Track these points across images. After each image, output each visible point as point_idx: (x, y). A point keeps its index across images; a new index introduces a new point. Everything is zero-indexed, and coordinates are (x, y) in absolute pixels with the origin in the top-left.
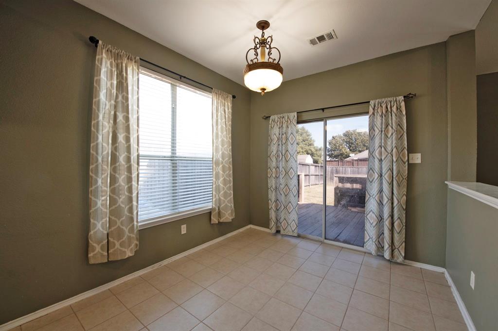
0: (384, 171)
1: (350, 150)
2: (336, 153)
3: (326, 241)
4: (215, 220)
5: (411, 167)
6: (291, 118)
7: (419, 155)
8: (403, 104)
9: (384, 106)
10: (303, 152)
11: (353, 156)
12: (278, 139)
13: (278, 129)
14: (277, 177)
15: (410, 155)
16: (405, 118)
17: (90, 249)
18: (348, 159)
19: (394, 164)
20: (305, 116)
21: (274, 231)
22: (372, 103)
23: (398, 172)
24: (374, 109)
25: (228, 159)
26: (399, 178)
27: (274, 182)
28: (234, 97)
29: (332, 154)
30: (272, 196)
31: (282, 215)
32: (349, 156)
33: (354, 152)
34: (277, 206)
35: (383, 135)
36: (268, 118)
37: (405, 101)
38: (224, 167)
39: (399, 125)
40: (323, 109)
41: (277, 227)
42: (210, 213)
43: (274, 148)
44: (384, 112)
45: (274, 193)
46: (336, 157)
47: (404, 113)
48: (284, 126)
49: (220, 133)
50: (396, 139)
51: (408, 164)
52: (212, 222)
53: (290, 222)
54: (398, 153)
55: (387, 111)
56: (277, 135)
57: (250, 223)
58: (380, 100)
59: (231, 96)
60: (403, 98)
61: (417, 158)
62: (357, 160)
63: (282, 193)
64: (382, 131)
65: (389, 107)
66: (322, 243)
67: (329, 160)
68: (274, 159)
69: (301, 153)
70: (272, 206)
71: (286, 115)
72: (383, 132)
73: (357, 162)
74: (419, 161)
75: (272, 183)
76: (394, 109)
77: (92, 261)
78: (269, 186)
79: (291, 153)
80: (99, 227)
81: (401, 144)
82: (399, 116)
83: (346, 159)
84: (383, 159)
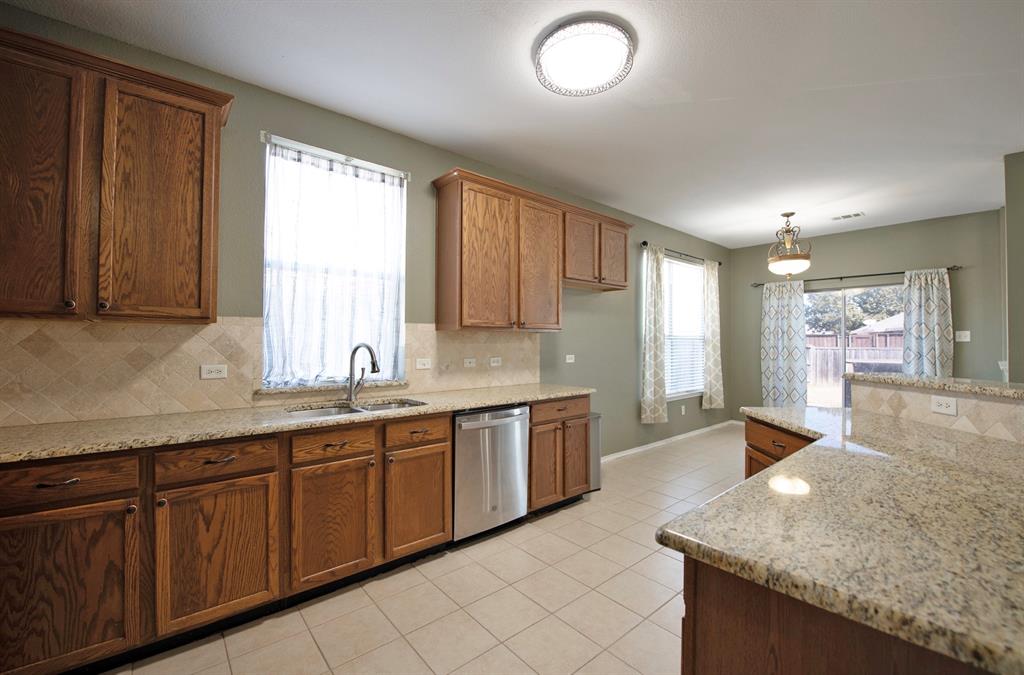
0: (925, 351)
1: (865, 311)
2: (827, 318)
4: (706, 405)
5: (957, 346)
6: (796, 287)
7: (968, 333)
8: (946, 277)
9: (923, 279)
11: (873, 325)
12: (777, 313)
13: (776, 301)
15: (957, 333)
16: (949, 292)
17: (643, 411)
18: (859, 331)
19: (937, 343)
20: (814, 285)
22: (908, 273)
23: (942, 352)
24: (910, 281)
26: (943, 359)
28: (720, 264)
29: (817, 320)
30: (768, 384)
32: (861, 325)
33: (874, 313)
35: (923, 311)
36: (759, 285)
37: (949, 273)
39: (943, 299)
40: (841, 278)
42: (701, 397)
43: (771, 323)
44: (923, 284)
46: (828, 326)
47: (948, 286)
50: (938, 316)
51: (955, 342)
52: (703, 408)
54: (941, 330)
55: (927, 283)
56: (775, 307)
58: (919, 272)
59: (717, 264)
60: (946, 271)
61: (965, 336)
62: (884, 335)
64: (920, 306)
65: (929, 279)
67: (810, 333)
71: (787, 283)
72: (923, 308)
73: (883, 338)
74: (968, 339)
75: (767, 365)
76: (936, 282)
77: (645, 422)
78: (763, 369)
79: (796, 329)
80: (649, 395)
81: (945, 320)
82: (942, 289)
83: (852, 332)
84: (924, 336)
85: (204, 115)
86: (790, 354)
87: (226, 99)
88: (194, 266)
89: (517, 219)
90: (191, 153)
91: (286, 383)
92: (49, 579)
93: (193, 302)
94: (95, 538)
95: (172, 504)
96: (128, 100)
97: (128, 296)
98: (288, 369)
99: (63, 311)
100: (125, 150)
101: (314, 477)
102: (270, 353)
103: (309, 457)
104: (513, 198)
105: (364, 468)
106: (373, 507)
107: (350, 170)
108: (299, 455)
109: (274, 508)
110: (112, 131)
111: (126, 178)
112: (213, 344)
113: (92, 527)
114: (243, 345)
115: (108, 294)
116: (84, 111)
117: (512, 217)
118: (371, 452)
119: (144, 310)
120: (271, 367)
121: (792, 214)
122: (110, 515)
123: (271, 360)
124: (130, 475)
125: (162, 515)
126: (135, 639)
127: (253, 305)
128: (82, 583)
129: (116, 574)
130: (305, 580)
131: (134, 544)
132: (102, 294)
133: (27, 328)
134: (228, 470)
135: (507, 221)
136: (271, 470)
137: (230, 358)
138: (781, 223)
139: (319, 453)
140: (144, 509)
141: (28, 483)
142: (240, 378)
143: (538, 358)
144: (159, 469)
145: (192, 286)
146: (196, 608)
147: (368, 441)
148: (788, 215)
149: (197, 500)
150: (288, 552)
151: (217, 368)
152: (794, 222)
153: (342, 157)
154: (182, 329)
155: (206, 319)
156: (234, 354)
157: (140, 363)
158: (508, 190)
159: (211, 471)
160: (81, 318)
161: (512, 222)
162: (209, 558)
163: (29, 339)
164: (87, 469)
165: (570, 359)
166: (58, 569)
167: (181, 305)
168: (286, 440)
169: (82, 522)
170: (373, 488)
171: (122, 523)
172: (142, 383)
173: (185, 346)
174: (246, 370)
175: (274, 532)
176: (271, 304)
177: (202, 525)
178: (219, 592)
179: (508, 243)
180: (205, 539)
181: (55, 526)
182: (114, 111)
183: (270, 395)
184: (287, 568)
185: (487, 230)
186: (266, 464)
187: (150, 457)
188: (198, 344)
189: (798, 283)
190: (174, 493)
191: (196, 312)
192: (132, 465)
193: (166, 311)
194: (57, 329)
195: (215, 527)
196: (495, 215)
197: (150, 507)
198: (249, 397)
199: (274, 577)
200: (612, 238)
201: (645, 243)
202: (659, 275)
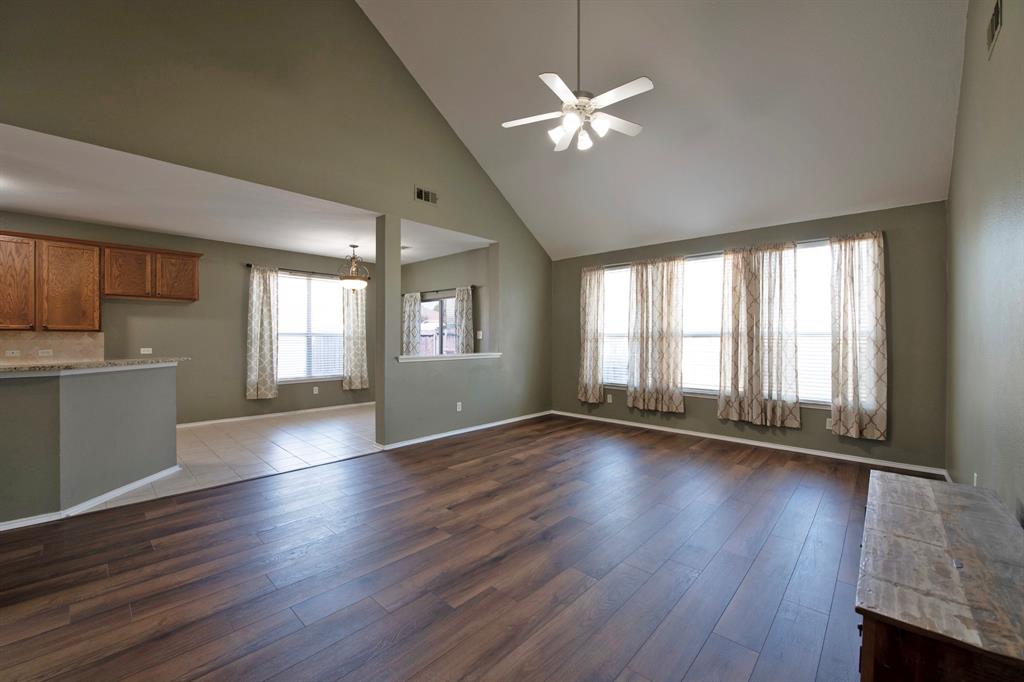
4: (346, 386)
6: (416, 298)
7: (481, 333)
8: (470, 293)
16: (471, 303)
17: (247, 390)
22: (457, 289)
23: (467, 346)
36: (403, 295)
37: (472, 290)
42: (342, 380)
48: (413, 303)
51: (476, 339)
52: (344, 389)
60: (470, 288)
71: (411, 295)
74: (481, 337)
77: (248, 398)
80: (253, 377)
104: (32, 242)
138: (350, 251)
143: (102, 349)
148: (354, 247)
165: (146, 351)
189: (414, 293)
200: (172, 264)
201: (249, 266)
202: (266, 290)
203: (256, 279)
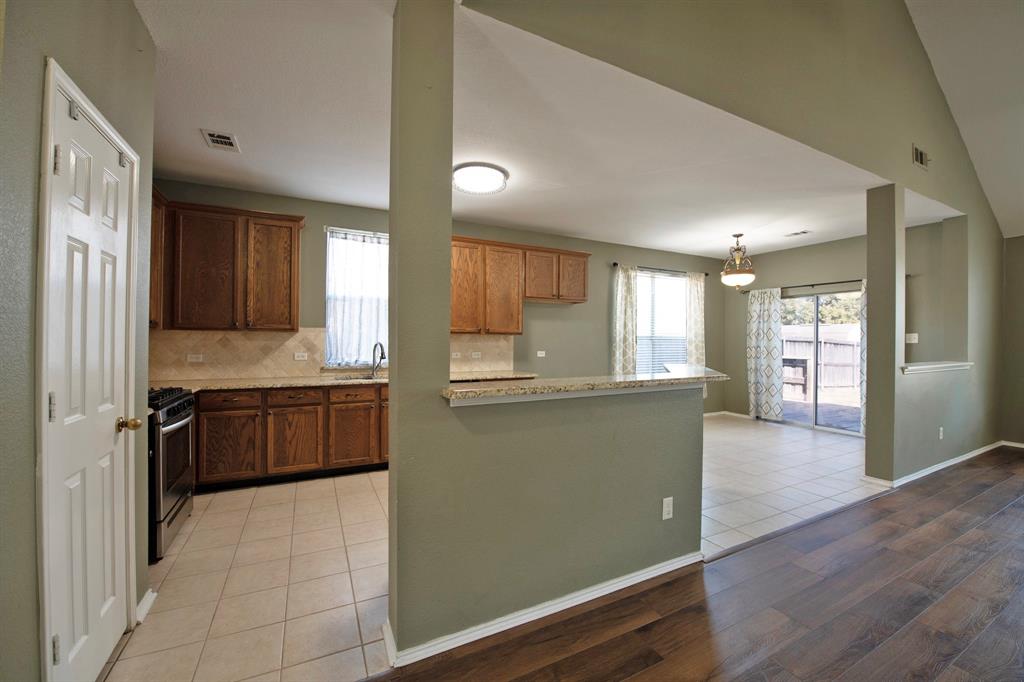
3: (817, 427)
5: (908, 347)
6: (775, 294)
7: (916, 335)
10: (849, 317)
12: (759, 316)
13: (758, 306)
14: (757, 358)
15: (908, 335)
20: (791, 292)
21: (753, 414)
25: (701, 338)
27: (754, 362)
28: (707, 275)
30: (752, 378)
31: (763, 399)
34: (757, 389)
38: (696, 346)
40: (813, 286)
41: (757, 411)
43: (754, 327)
45: (753, 374)
48: (767, 302)
49: (693, 313)
51: (906, 343)
53: (772, 406)
56: (758, 311)
57: (724, 410)
59: (703, 275)
61: (914, 338)
63: (763, 374)
66: (812, 429)
68: (754, 338)
69: (844, 319)
70: (752, 389)
71: (768, 290)
74: (916, 341)
75: (751, 364)
78: (749, 367)
85: (291, 228)
86: (769, 353)
87: (301, 218)
88: (288, 304)
89: (484, 260)
90: (285, 248)
91: (339, 364)
92: (227, 440)
93: (288, 321)
94: (244, 426)
95: (275, 414)
96: (258, 227)
97: (259, 320)
98: (340, 356)
99: (233, 327)
100: (257, 251)
101: (341, 410)
102: (330, 347)
103: (337, 400)
104: (480, 247)
105: (368, 409)
106: (373, 431)
107: (375, 240)
108: (333, 399)
109: (320, 424)
110: (252, 242)
111: (258, 264)
112: (300, 342)
113: (243, 420)
114: (315, 343)
115: (251, 319)
116: (240, 236)
117: (480, 259)
118: (372, 401)
119: (266, 326)
120: (331, 355)
121: (741, 235)
122: (249, 417)
123: (331, 351)
124: (257, 400)
125: (271, 419)
126: (258, 473)
127: (321, 322)
128: (239, 444)
129: (251, 441)
130: (337, 462)
131: (259, 429)
132: (249, 319)
133: (219, 335)
134: (299, 402)
135: (476, 262)
136: (319, 404)
137: (309, 349)
138: (733, 243)
139: (343, 398)
140: (263, 416)
141: (220, 399)
142: (314, 360)
143: (512, 353)
144: (269, 398)
145: (287, 314)
146: (284, 464)
147: (371, 395)
148: (738, 236)
149: (285, 415)
150: (327, 446)
151: (302, 355)
152: (742, 242)
153: (370, 234)
154: (285, 334)
155: (293, 330)
156: (311, 348)
157: (266, 351)
158: (478, 242)
159: (291, 401)
160: (240, 330)
161: (479, 263)
162: (290, 443)
163: (221, 340)
164: (241, 395)
165: (541, 354)
166: (230, 436)
167: (281, 323)
168: (326, 390)
169: (239, 417)
170: (373, 420)
171: (254, 421)
172: (268, 362)
173: (287, 343)
174: (317, 356)
175: (321, 435)
176: (330, 321)
177: (287, 427)
178: (295, 459)
179: (476, 277)
180: (289, 433)
181: (229, 418)
182: (252, 233)
183: (328, 370)
184: (326, 454)
185: (460, 270)
186: (317, 401)
187: (266, 392)
188: (292, 342)
189: (775, 290)
190: (275, 410)
191: (288, 327)
192: (258, 395)
193: (275, 326)
194: (232, 335)
195: (293, 428)
196: (466, 260)
197: (266, 415)
198: (318, 370)
199: (320, 458)
200: (571, 265)
201: (615, 264)
202: (629, 289)
203: (620, 278)
